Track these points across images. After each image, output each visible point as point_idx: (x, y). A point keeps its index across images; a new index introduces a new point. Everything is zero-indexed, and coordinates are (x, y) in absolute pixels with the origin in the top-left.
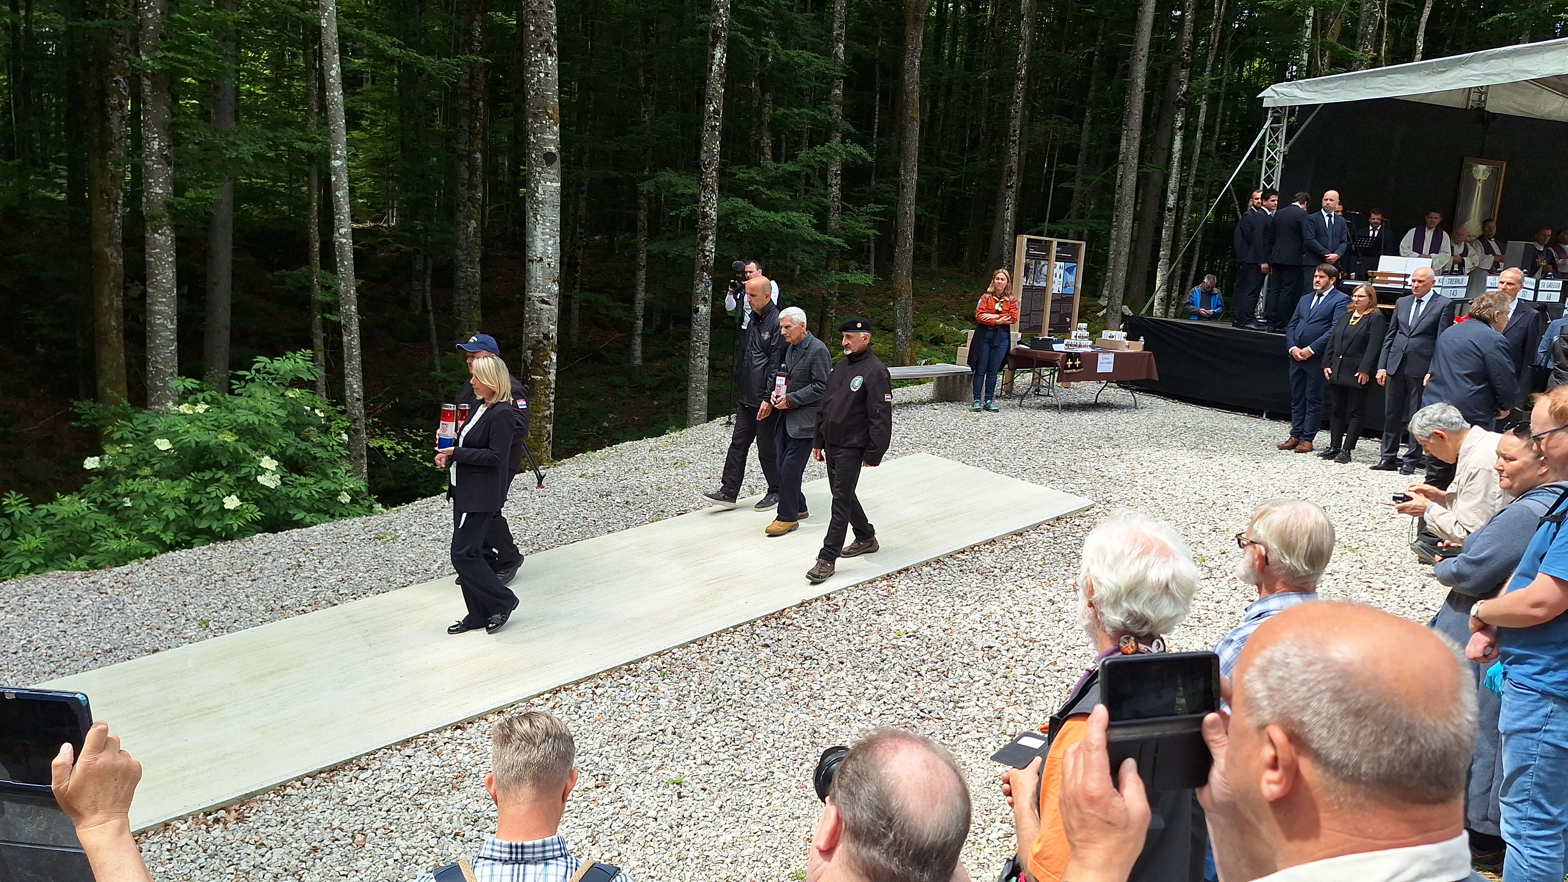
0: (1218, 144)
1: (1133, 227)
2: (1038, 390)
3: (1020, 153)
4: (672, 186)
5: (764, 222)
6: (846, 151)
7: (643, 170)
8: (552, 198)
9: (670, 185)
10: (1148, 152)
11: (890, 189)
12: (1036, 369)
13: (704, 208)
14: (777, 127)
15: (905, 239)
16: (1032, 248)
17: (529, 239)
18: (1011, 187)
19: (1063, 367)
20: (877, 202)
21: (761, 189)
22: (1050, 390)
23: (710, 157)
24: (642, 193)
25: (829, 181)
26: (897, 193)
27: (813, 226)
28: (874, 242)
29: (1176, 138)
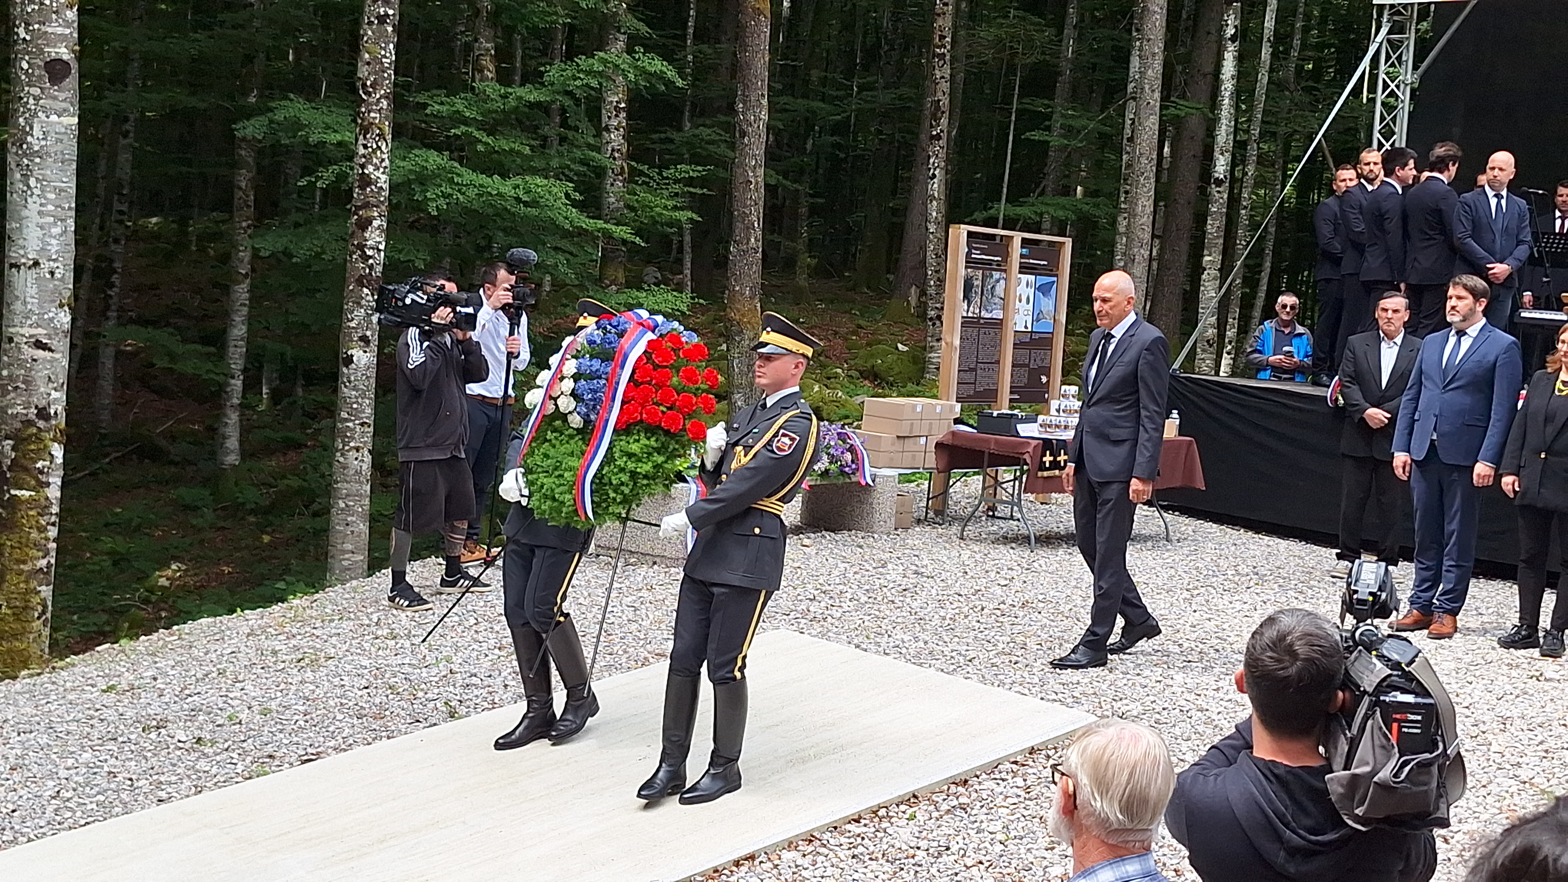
0: (1299, 70)
1: (1155, 212)
2: (993, 508)
3: (951, 75)
4: (302, 127)
5: (480, 195)
6: (636, 67)
7: (246, 94)
8: (60, 147)
9: (296, 125)
10: (1179, 79)
11: (718, 138)
12: (988, 470)
13: (363, 166)
14: (505, 20)
15: (748, 228)
16: (976, 249)
17: (11, 225)
18: (938, 137)
19: (1037, 466)
20: (695, 160)
21: (476, 134)
22: (1015, 508)
23: (376, 73)
24: (244, 139)
25: (605, 119)
26: (732, 146)
27: (575, 204)
28: (691, 234)
29: (1226, 55)
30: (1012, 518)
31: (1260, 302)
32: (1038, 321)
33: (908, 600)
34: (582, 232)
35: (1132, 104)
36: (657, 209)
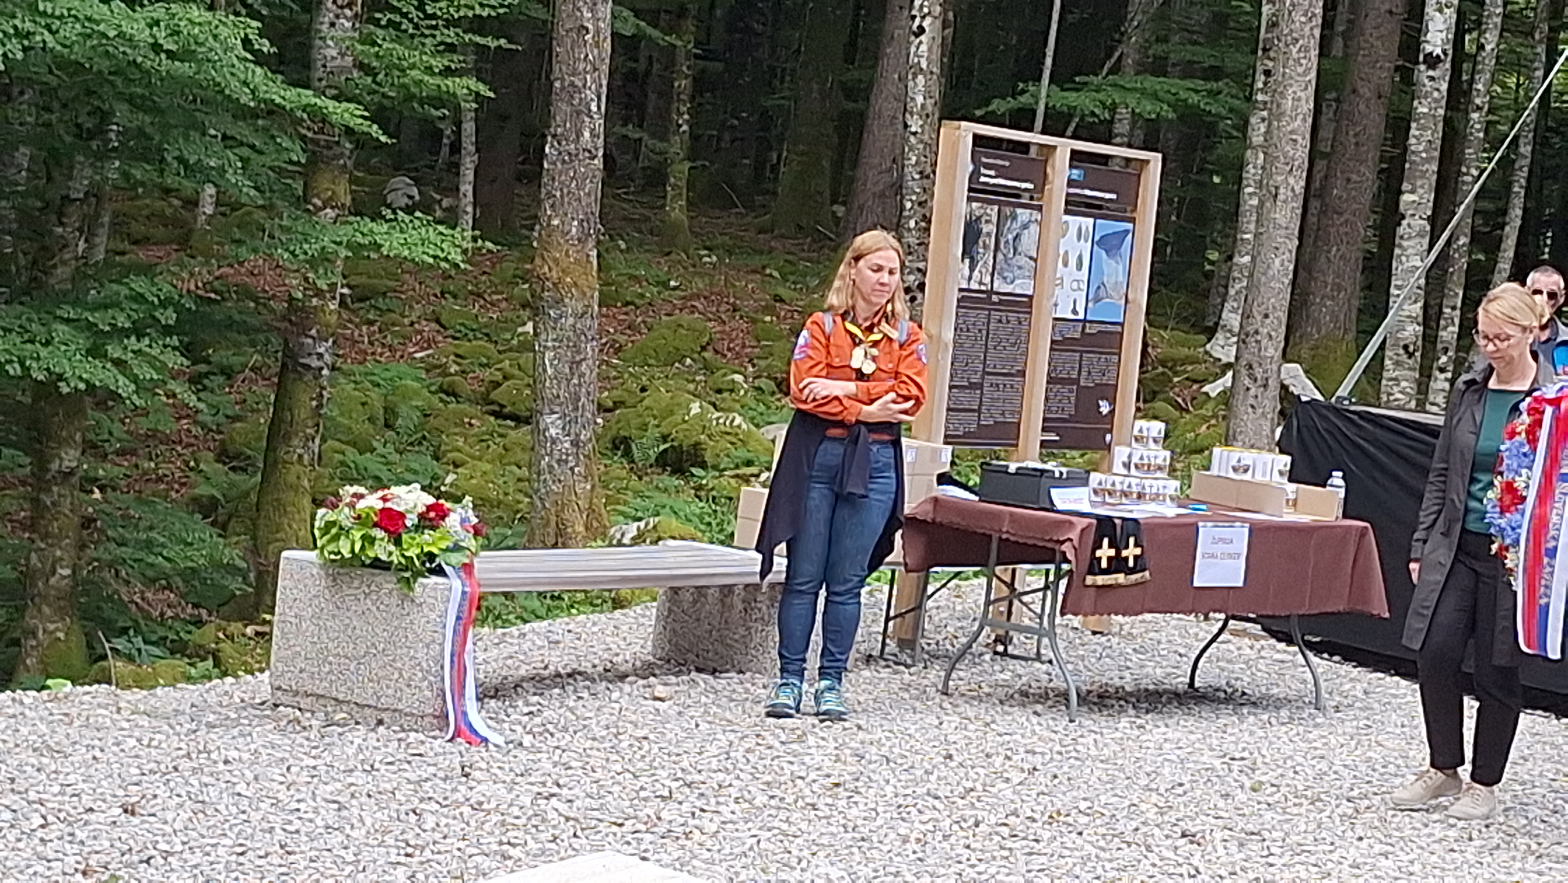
1: (1317, 112)
2: (1004, 639)
12: (999, 569)
15: (579, 113)
16: (988, 166)
19: (1085, 566)
22: (1046, 641)
27: (263, 58)
28: (476, 120)
30: (1038, 657)
32: (1097, 300)
33: (844, 802)
34: (273, 111)
36: (413, 73)
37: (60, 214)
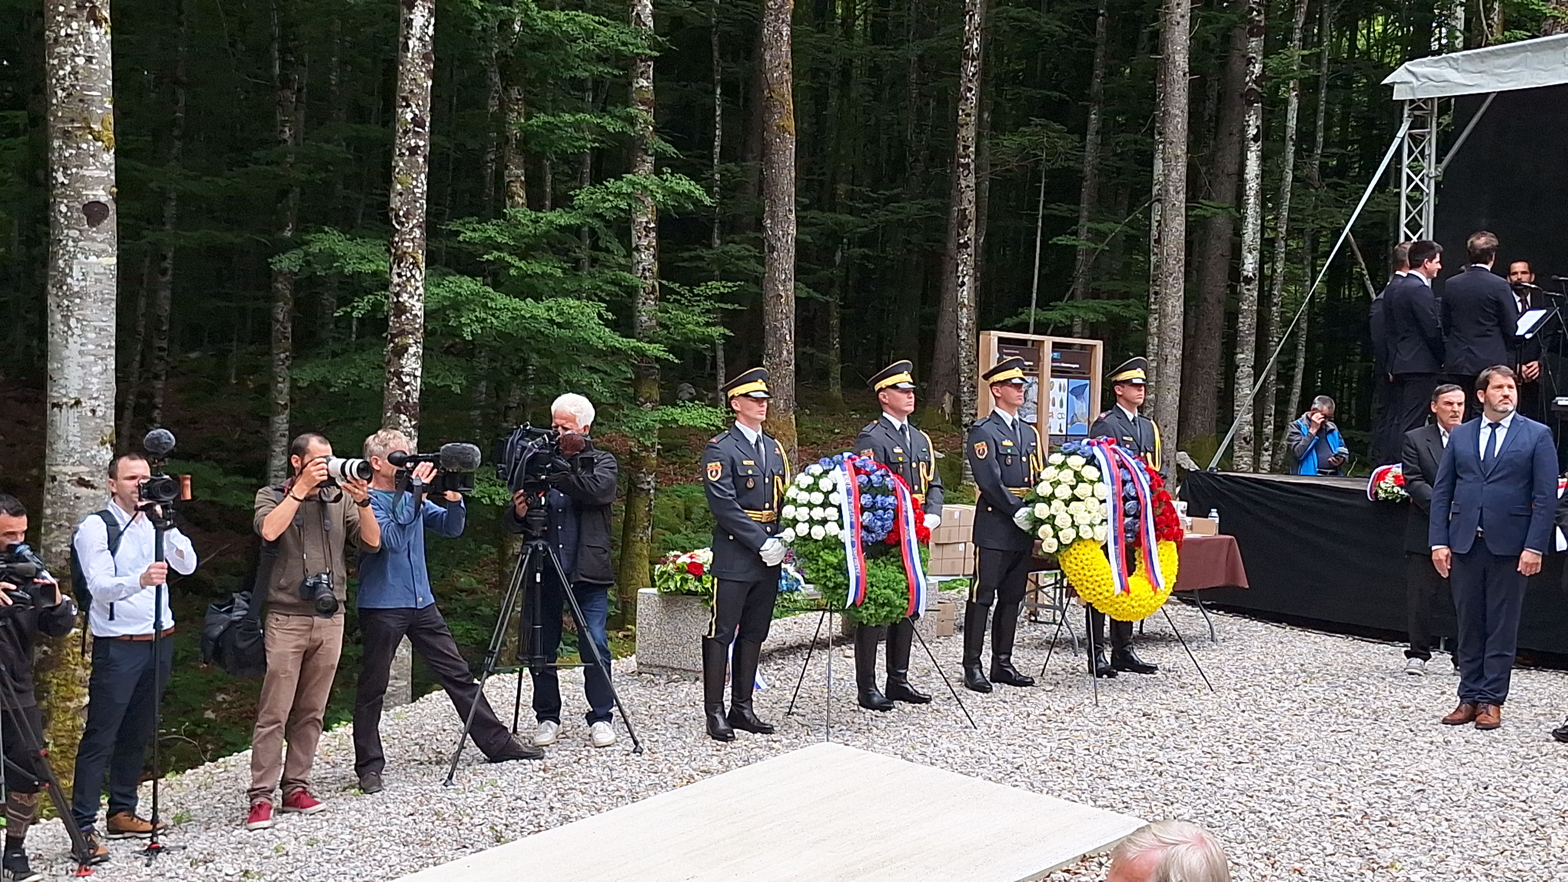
0: (1323, 167)
1: (1185, 313)
2: (1035, 613)
3: (977, 186)
4: (337, 259)
5: (513, 318)
6: (664, 188)
7: (282, 228)
8: (99, 287)
9: (333, 256)
10: (1204, 179)
11: (747, 253)
13: (398, 295)
14: (533, 147)
15: (780, 341)
17: (52, 365)
18: (966, 245)
20: (726, 276)
21: (508, 258)
22: (1058, 613)
23: (408, 203)
24: (280, 272)
25: (635, 240)
26: (761, 261)
27: (607, 323)
28: (724, 349)
29: (1249, 155)
30: (1054, 622)
31: (1295, 398)
32: (1073, 423)
33: (954, 708)
34: (615, 351)
35: (1157, 206)
36: (689, 326)
37: (505, 416)
